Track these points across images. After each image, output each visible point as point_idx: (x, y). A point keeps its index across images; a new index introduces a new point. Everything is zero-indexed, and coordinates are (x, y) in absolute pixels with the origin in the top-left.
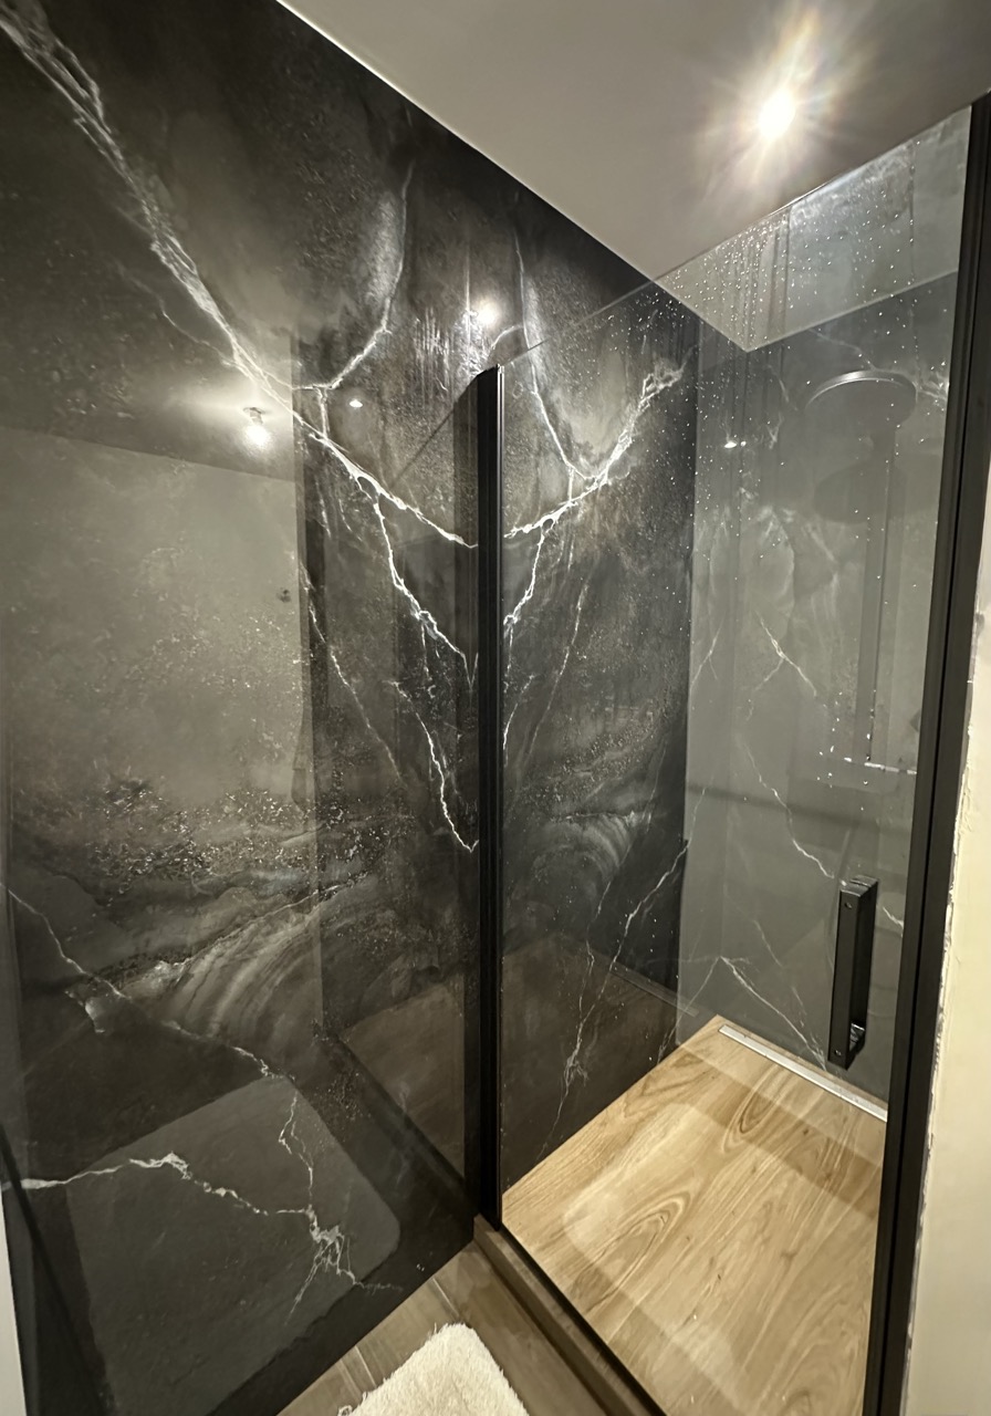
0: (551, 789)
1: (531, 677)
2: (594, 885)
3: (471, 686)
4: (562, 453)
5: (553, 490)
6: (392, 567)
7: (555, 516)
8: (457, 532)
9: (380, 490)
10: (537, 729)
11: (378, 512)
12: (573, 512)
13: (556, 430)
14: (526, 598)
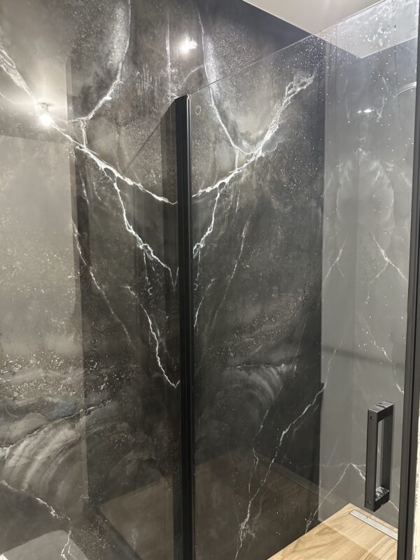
0: (227, 349)
1: (212, 280)
2: (257, 411)
3: (174, 287)
4: (231, 140)
5: (225, 164)
6: (125, 219)
7: (227, 180)
8: (164, 196)
9: (117, 175)
10: (217, 311)
11: (116, 188)
12: (239, 176)
13: (226, 126)
14: (209, 232)
